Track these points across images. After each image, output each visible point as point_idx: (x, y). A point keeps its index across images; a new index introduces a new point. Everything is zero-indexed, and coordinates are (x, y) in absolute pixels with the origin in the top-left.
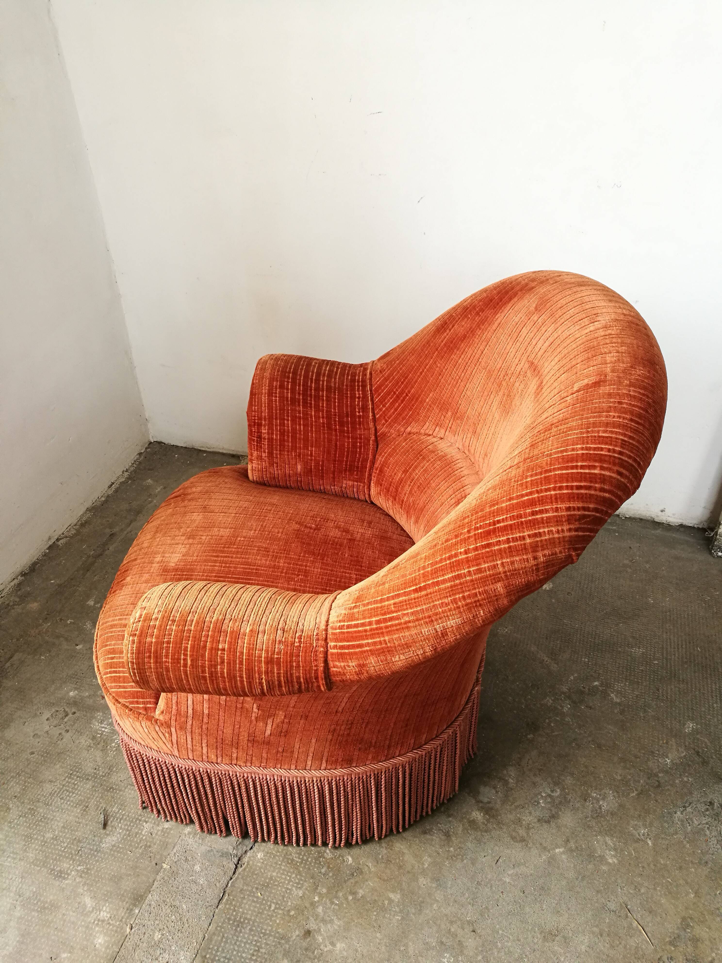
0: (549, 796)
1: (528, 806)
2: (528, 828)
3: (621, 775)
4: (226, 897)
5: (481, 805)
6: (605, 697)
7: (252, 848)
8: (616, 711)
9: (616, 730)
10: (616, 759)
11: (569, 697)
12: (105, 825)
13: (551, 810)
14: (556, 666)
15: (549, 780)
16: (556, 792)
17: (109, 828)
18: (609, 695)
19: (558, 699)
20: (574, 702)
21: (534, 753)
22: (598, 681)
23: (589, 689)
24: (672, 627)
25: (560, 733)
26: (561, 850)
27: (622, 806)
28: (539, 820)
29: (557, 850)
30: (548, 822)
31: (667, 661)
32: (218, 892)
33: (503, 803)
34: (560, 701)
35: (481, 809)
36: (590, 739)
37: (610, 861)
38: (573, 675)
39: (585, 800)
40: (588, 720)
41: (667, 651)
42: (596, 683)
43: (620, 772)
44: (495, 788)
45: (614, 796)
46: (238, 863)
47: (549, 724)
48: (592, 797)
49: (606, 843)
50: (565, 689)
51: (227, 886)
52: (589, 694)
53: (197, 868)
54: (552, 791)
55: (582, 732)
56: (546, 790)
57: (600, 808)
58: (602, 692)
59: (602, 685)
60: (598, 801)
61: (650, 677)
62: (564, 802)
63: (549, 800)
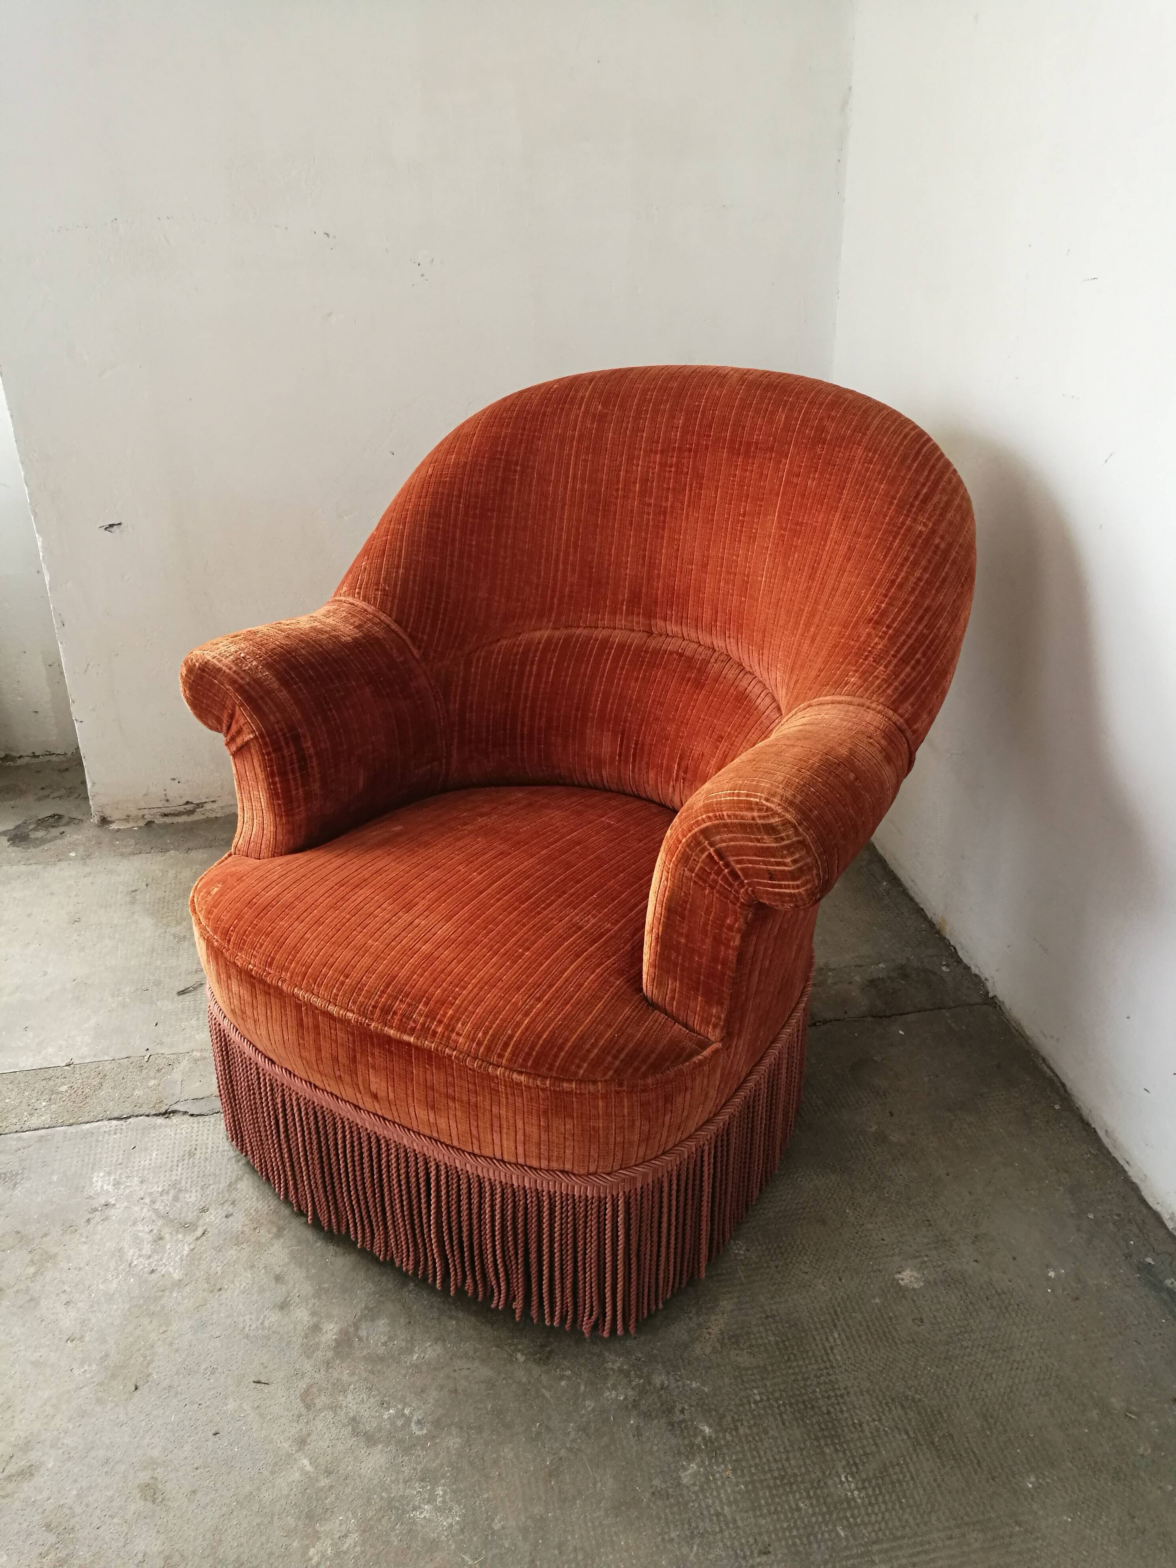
0: (408, 1420)
1: (374, 1396)
2: (334, 1408)
3: (503, 1528)
4: (122, 1122)
5: (351, 1330)
6: (680, 1453)
7: (192, 1115)
8: (656, 1482)
9: (608, 1494)
10: (538, 1509)
11: (643, 1392)
12: (182, 993)
13: (380, 1431)
14: (708, 1350)
15: (441, 1411)
16: (421, 1429)
17: (182, 997)
18: (689, 1461)
19: (627, 1374)
20: (636, 1405)
21: (486, 1372)
22: (716, 1432)
23: (683, 1421)
24: (977, 1545)
25: (552, 1401)
26: (309, 1468)
27: (433, 1546)
28: (354, 1419)
29: (306, 1462)
30: (355, 1433)
31: (862, 1555)
32: (127, 1112)
33: (367, 1359)
34: (625, 1381)
35: (344, 1332)
36: (563, 1453)
37: (312, 1551)
38: (704, 1383)
39: (423, 1480)
40: (606, 1439)
41: (892, 1549)
42: (707, 1430)
43: (512, 1523)
44: (391, 1339)
45: (451, 1525)
46: (170, 1113)
47: (562, 1378)
48: (433, 1489)
49: (346, 1536)
50: (657, 1380)
51: (137, 1116)
52: (671, 1424)
53: (152, 1083)
54: (419, 1422)
55: (572, 1436)
56: (415, 1410)
57: (415, 1509)
58: (692, 1445)
59: (707, 1440)
60: (431, 1500)
61: (790, 1529)
62: (407, 1446)
63: (399, 1423)
